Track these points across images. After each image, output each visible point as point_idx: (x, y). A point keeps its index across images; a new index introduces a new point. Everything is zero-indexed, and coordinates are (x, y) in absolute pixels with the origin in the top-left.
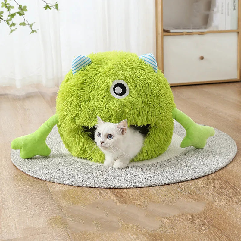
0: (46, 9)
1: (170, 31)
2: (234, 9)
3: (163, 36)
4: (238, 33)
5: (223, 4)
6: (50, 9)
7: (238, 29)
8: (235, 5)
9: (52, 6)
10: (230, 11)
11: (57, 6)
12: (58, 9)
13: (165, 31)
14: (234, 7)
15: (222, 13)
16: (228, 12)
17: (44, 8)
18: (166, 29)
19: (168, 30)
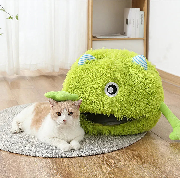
0: (9, 19)
1: (97, 37)
2: (142, 24)
3: (92, 41)
4: (144, 40)
5: (134, 20)
6: (12, 19)
7: (144, 37)
8: (142, 21)
9: (14, 17)
10: (139, 25)
11: (17, 17)
12: (18, 20)
13: (93, 37)
14: (142, 22)
15: (133, 26)
16: (137, 26)
17: (8, 19)
18: (94, 36)
19: (96, 37)
